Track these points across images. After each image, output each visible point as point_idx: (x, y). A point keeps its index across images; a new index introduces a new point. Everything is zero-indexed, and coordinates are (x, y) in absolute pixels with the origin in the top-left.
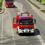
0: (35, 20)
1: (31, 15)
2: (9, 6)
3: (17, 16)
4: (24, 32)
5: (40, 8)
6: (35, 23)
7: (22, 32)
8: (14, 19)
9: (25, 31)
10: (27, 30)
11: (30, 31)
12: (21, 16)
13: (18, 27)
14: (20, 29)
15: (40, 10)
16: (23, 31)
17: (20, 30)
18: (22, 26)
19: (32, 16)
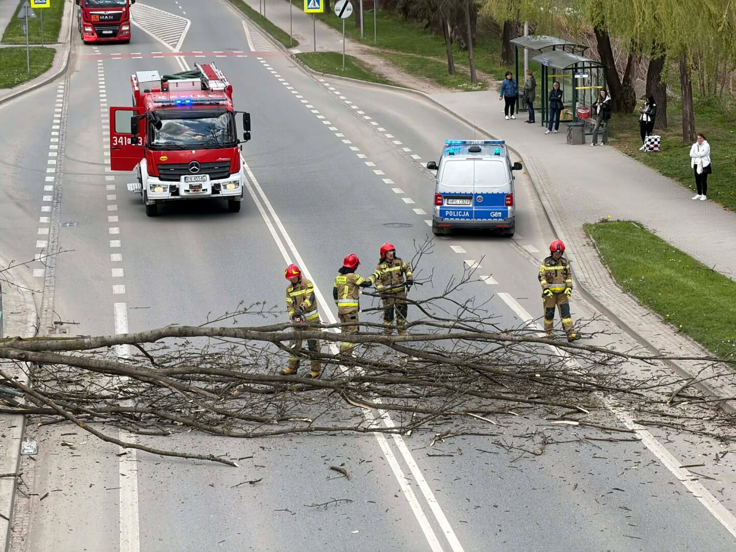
0: (247, 117)
1: (221, 86)
2: (100, 34)
3: (137, 93)
4: (182, 193)
5: (295, 44)
6: (247, 137)
7: (167, 195)
8: (113, 111)
9: (183, 186)
10: (194, 179)
11: (215, 190)
12: (162, 97)
13: (144, 164)
14: (151, 173)
15: (296, 51)
16: (175, 191)
17: (156, 181)
18: (164, 158)
19: (229, 90)
